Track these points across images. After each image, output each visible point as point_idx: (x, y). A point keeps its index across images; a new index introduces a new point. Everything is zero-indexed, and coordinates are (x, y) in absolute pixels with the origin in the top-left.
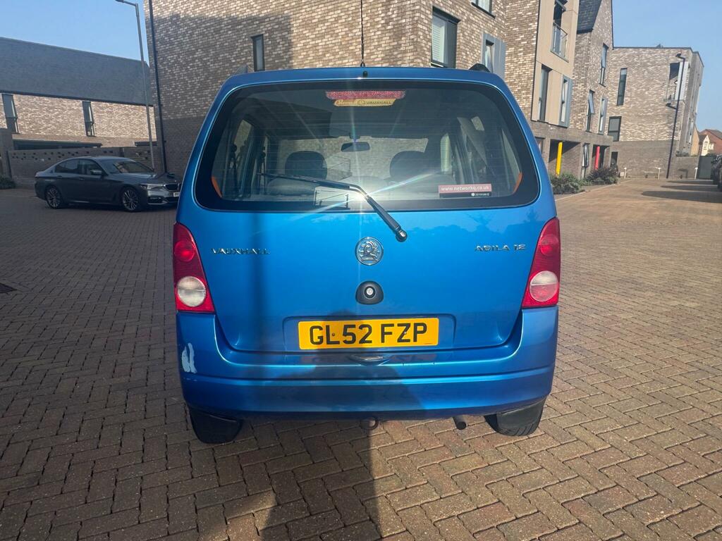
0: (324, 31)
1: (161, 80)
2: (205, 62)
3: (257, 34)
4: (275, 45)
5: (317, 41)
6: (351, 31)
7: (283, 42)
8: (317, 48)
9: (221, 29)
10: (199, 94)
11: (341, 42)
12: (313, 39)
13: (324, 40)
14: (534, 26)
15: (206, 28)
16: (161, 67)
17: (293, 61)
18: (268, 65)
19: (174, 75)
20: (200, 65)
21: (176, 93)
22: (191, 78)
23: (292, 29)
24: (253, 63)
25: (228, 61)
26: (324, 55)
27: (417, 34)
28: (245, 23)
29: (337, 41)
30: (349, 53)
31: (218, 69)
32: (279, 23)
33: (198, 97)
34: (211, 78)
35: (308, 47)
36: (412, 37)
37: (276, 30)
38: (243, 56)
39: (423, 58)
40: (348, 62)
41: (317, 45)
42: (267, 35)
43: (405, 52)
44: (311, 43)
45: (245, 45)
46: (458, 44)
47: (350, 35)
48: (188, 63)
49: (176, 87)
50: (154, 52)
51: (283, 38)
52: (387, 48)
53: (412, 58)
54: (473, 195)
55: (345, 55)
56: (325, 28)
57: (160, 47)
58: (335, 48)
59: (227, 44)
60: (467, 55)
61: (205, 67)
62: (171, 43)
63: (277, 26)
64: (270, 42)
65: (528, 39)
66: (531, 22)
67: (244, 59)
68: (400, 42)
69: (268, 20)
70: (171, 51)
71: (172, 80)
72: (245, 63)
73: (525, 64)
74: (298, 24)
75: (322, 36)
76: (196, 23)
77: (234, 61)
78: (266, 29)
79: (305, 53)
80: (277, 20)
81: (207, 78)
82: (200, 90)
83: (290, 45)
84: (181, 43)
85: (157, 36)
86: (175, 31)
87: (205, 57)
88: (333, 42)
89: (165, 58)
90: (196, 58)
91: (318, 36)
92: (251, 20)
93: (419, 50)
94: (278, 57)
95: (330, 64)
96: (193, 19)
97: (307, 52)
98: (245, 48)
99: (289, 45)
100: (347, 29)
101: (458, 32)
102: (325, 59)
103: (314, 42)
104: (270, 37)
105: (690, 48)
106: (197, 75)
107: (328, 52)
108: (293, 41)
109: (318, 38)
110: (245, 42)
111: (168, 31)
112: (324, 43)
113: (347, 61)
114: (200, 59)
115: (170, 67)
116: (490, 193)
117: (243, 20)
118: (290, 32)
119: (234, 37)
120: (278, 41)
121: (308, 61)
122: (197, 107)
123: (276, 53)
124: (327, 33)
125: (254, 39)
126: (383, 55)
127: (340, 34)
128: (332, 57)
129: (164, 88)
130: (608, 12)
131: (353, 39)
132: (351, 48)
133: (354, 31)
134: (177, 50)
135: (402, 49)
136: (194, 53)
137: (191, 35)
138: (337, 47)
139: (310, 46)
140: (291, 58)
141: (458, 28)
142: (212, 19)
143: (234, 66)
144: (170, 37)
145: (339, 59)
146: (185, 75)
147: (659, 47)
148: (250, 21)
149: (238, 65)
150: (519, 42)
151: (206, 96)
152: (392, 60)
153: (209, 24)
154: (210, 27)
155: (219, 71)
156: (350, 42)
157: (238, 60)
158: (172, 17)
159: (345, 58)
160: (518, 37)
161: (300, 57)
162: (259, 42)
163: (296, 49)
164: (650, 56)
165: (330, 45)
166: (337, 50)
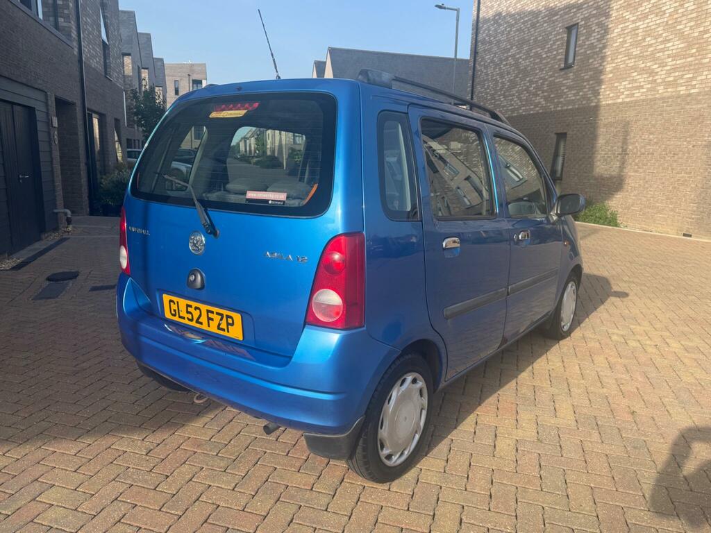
0: (647, 10)
1: (477, 80)
2: (518, 59)
3: (572, 24)
4: (589, 35)
5: (637, 24)
6: (681, 5)
7: (599, 29)
8: (637, 32)
9: (538, 22)
10: (507, 94)
11: (667, 22)
12: (634, 22)
13: (647, 21)
15: (523, 23)
16: (478, 66)
17: (607, 50)
18: (579, 57)
19: (487, 75)
20: (513, 63)
21: (487, 93)
22: (502, 77)
23: (611, 13)
24: (563, 57)
25: (540, 56)
26: (644, 40)
28: (562, 12)
29: (662, 20)
31: (528, 66)
32: (598, 8)
33: (505, 97)
34: (520, 76)
35: (626, 32)
37: (594, 16)
38: (555, 50)
40: (673, 46)
41: (637, 28)
42: (583, 23)
44: (630, 27)
45: (558, 37)
47: (680, 11)
48: (501, 61)
49: (489, 86)
50: (475, 52)
51: (600, 25)
54: (270, 202)
55: (671, 37)
56: (650, 6)
57: (481, 48)
58: (659, 29)
59: (541, 38)
61: (517, 64)
62: (491, 43)
63: (595, 12)
64: (585, 31)
67: (555, 53)
69: (586, 6)
70: (489, 51)
71: (485, 81)
72: (555, 56)
74: (619, 7)
75: (645, 17)
76: (515, 19)
77: (544, 56)
78: (582, 17)
79: (621, 40)
80: (595, 5)
81: (516, 76)
82: (509, 89)
83: (607, 31)
84: (499, 42)
85: (480, 38)
86: (496, 30)
87: (518, 53)
88: (658, 22)
89: (483, 59)
90: (510, 56)
91: (640, 17)
92: (569, 8)
94: (592, 46)
95: (650, 50)
96: (514, 15)
97: (624, 38)
98: (557, 40)
99: (605, 32)
100: (677, 4)
102: (644, 44)
103: (634, 25)
104: (586, 26)
106: (508, 73)
107: (649, 35)
108: (609, 26)
109: (640, 19)
110: (558, 34)
111: (490, 30)
112: (645, 25)
113: (671, 44)
114: (513, 56)
115: (486, 67)
116: (284, 202)
117: (560, 10)
118: (608, 16)
119: (549, 29)
120: (593, 29)
121: (624, 49)
122: (504, 106)
123: (589, 42)
124: (651, 12)
125: (569, 29)
127: (667, 11)
128: (653, 41)
129: (478, 88)
131: (683, 16)
132: (679, 27)
133: (687, 5)
134: (495, 49)
136: (509, 50)
137: (509, 32)
138: (662, 28)
139: (629, 30)
140: (604, 47)
142: (532, 12)
143: (544, 61)
144: (490, 36)
145: (662, 42)
146: (498, 74)
148: (567, 10)
149: (549, 60)
151: (513, 95)
153: (526, 19)
154: (527, 21)
155: (529, 68)
156: (679, 20)
157: (548, 55)
158: (495, 16)
159: (669, 41)
161: (615, 45)
162: (574, 32)
163: (613, 35)
165: (653, 27)
166: (660, 32)
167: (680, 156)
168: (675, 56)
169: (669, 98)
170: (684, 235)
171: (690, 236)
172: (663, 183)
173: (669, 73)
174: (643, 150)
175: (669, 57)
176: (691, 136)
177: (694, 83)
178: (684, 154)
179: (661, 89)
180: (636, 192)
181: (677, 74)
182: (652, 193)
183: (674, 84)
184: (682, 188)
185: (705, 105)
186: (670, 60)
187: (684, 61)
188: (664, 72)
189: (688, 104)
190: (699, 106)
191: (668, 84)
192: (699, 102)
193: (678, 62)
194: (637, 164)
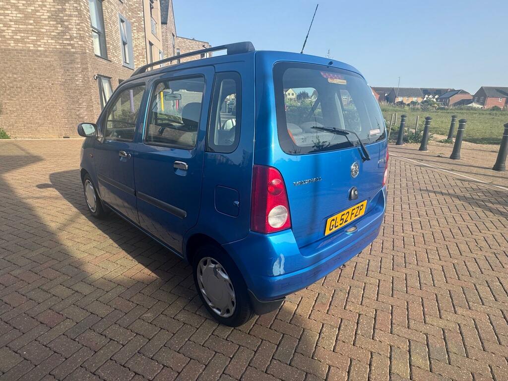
14: (141, 14)
27: (79, 4)
30: (11, 6)
36: (75, 5)
39: (86, 24)
40: (12, 13)
43: (70, 16)
46: (104, 17)
52: (52, 9)
53: (78, 22)
55: (7, 7)
60: (111, 27)
65: (139, 21)
66: (139, 11)
68: (64, 7)
73: (139, 39)
93: (83, 16)
101: (103, 8)
105: (208, 43)
113: (9, 12)
126: (48, 14)
130: (172, 14)
135: (67, 13)
141: (103, 6)
147: (193, 39)
150: (133, 23)
152: (59, 20)
159: (7, 9)
160: (131, 19)
164: (190, 44)
167: (44, 90)
168: (16, 21)
169: (21, 50)
170: (64, 137)
171: (69, 137)
172: (37, 107)
173: (15, 32)
174: (11, 85)
175: (11, 21)
176: (48, 78)
177: (39, 43)
178: (47, 88)
179: (12, 43)
180: (16, 114)
181: (23, 35)
182: (30, 114)
183: (22, 41)
184: (53, 110)
185: (53, 59)
186: (13, 23)
187: (25, 26)
188: (10, 31)
189: (39, 56)
190: (48, 59)
191: (16, 41)
192: (47, 57)
193: (21, 26)
194: (9, 95)
